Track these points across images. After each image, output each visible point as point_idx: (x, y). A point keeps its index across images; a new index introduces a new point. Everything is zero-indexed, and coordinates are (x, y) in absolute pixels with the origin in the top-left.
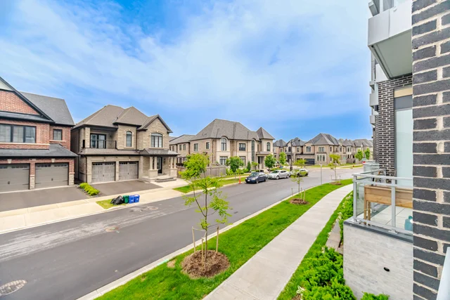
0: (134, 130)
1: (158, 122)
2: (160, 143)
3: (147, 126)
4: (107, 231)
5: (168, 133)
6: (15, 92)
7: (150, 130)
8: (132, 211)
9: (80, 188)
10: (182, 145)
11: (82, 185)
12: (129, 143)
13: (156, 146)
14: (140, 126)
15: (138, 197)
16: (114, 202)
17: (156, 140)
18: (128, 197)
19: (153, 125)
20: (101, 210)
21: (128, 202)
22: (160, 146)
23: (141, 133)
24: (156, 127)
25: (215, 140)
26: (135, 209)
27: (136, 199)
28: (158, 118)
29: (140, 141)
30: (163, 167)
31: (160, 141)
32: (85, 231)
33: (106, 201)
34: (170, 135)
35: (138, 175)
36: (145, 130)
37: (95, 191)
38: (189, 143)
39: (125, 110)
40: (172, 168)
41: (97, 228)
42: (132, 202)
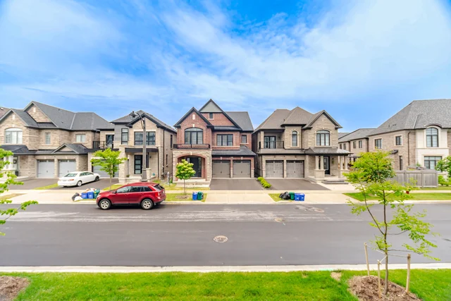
0: (298, 129)
1: (324, 118)
2: (327, 141)
3: (312, 124)
4: (276, 220)
5: (336, 129)
6: (223, 113)
7: (316, 128)
8: (297, 208)
9: (258, 181)
10: (357, 141)
11: (259, 178)
12: (295, 142)
13: (323, 144)
14: (305, 125)
15: (303, 196)
16: (282, 196)
17: (322, 138)
18: (294, 194)
19: (318, 122)
20: (272, 202)
21: (294, 199)
22: (327, 144)
23: (305, 132)
24: (323, 124)
25: (412, 131)
26: (301, 208)
27: (301, 198)
28: (324, 113)
29: (305, 140)
30: (331, 167)
31: (327, 138)
32: (260, 216)
33: (276, 195)
34: (339, 131)
35: (304, 174)
36: (310, 129)
37: (268, 185)
38: (367, 139)
39: (291, 112)
40: (342, 169)
41: (269, 216)
42: (297, 200)
